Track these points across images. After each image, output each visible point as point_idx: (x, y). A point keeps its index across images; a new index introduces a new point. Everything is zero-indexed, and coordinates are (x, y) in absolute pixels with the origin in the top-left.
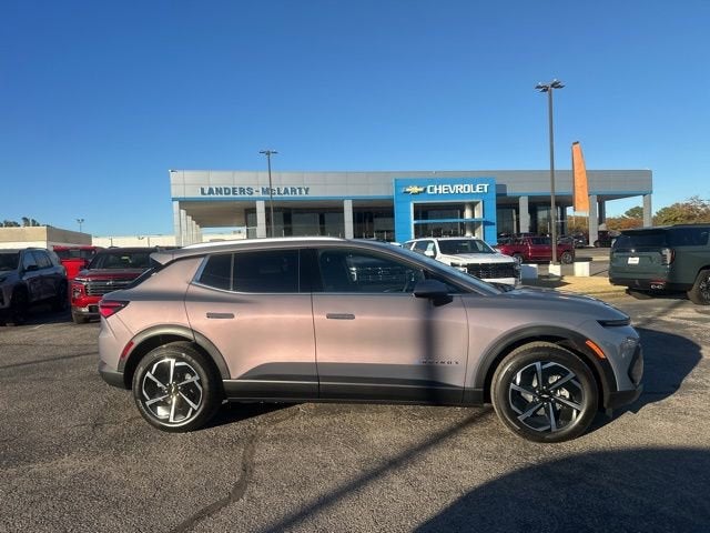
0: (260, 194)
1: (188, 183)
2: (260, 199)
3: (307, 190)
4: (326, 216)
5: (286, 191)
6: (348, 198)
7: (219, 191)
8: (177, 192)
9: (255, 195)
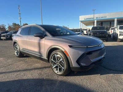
0: (96, 19)
1: (82, 18)
2: (95, 20)
3: (106, 17)
4: (112, 22)
5: (101, 18)
6: (116, 18)
7: (88, 19)
8: (80, 20)
9: (95, 19)
